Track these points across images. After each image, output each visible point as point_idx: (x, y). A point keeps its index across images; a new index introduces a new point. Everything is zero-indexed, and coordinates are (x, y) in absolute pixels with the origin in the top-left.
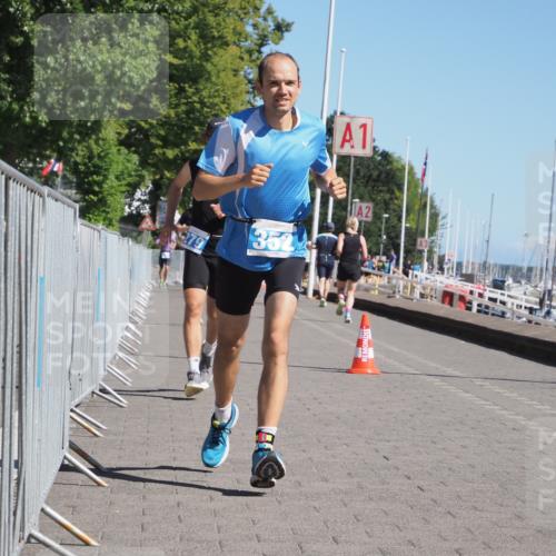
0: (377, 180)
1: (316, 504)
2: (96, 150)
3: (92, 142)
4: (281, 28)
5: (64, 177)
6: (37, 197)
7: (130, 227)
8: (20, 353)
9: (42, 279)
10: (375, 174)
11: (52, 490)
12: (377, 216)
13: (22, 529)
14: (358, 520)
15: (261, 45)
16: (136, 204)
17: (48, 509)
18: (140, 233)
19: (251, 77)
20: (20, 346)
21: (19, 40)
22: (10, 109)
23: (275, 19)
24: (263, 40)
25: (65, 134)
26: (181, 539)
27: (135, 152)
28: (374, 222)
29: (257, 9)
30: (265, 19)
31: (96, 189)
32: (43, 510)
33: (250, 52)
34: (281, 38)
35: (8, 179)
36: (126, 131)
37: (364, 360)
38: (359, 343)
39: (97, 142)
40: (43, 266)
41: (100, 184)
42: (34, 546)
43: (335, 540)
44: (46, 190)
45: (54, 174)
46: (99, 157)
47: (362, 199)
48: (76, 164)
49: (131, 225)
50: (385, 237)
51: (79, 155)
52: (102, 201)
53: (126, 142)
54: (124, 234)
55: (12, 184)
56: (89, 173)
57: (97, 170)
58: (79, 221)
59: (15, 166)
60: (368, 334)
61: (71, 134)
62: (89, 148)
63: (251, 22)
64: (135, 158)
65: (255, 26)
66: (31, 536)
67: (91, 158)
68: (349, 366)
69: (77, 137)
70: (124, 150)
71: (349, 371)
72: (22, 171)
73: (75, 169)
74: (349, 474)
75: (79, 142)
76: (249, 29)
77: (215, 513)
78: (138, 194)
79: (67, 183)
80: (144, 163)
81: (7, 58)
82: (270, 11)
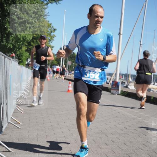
0: (72, 57)
1: (61, 116)
2: (21, 52)
3: (20, 51)
4: (55, 30)
5: (15, 57)
6: (10, 60)
7: (27, 66)
8: (7, 89)
9: (11, 75)
10: (72, 56)
11: (13, 114)
12: (72, 64)
13: (7, 121)
14: (69, 119)
15: (51, 33)
16: (28, 62)
17: (12, 117)
18: (29, 67)
19: (49, 39)
20: (7, 88)
21: (8, 32)
22: (5, 44)
23: (54, 28)
24: (51, 32)
25: (15, 49)
26: (37, 123)
27: (28, 52)
28: (71, 65)
29: (50, 26)
30: (52, 28)
31: (21, 59)
32: (11, 117)
33: (49, 34)
34: (55, 32)
35: (4, 57)
36: (26, 49)
37: (70, 90)
38: (69, 87)
39: (21, 50)
40: (11, 73)
41: (22, 58)
42: (10, 124)
43: (64, 122)
44: (12, 59)
45: (14, 56)
46: (22, 53)
47: (69, 61)
48: (18, 55)
49: (27, 65)
50: (73, 68)
51: (18, 53)
52: (22, 61)
53: (27, 51)
54: (26, 67)
55: (5, 58)
56: (20, 56)
57: (21, 56)
58: (18, 65)
59: (6, 55)
60: (70, 85)
61: (16, 49)
62: (20, 52)
63: (49, 29)
64: (28, 54)
65: (50, 29)
66: (9, 122)
67: (20, 53)
68: (67, 91)
69: (18, 50)
70: (26, 52)
71: (67, 92)
72: (7, 56)
73: (17, 55)
74: (67, 111)
75: (18, 51)
76: (49, 30)
77: (43, 118)
78: (29, 60)
79: (16, 58)
80: (30, 54)
81: (5, 35)
82: (53, 27)
